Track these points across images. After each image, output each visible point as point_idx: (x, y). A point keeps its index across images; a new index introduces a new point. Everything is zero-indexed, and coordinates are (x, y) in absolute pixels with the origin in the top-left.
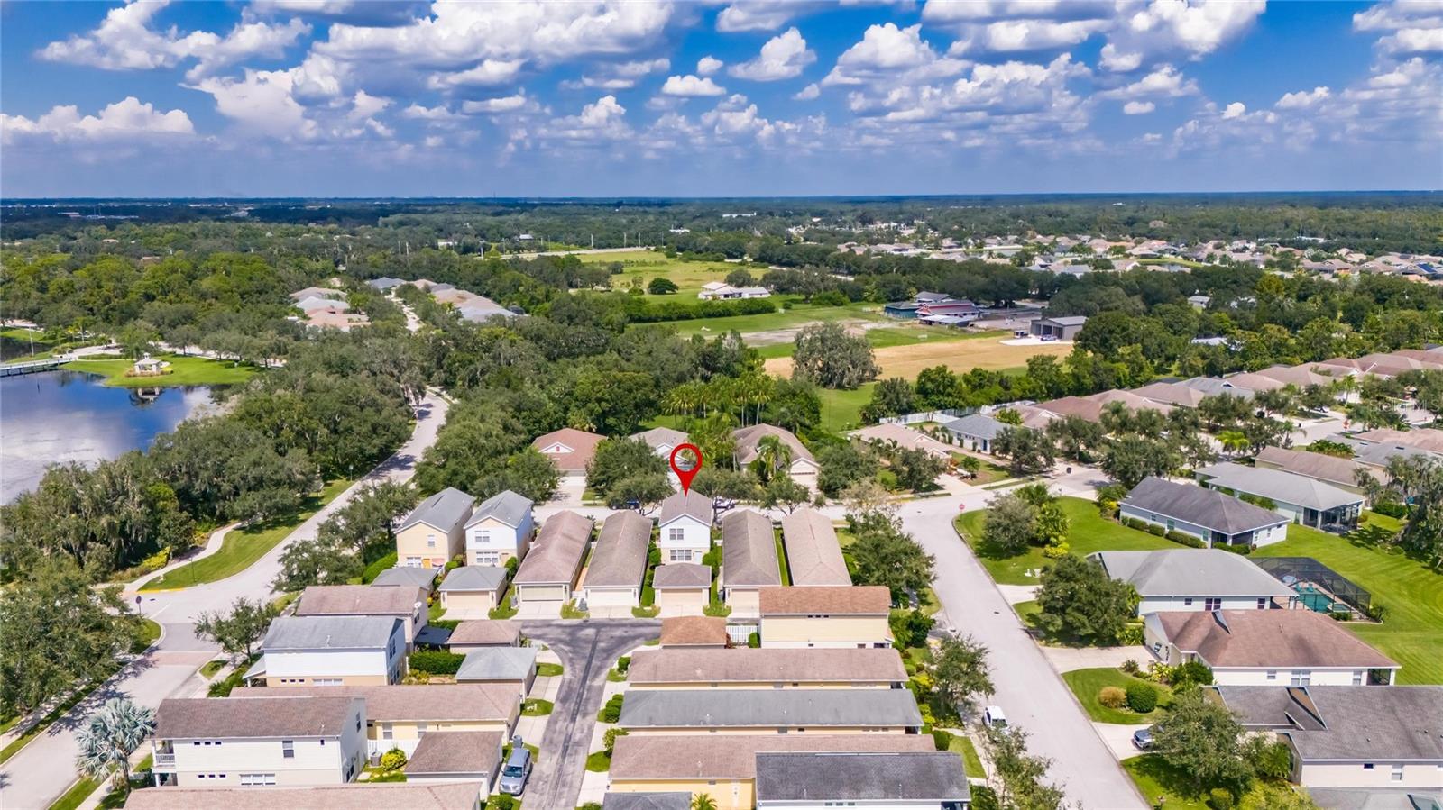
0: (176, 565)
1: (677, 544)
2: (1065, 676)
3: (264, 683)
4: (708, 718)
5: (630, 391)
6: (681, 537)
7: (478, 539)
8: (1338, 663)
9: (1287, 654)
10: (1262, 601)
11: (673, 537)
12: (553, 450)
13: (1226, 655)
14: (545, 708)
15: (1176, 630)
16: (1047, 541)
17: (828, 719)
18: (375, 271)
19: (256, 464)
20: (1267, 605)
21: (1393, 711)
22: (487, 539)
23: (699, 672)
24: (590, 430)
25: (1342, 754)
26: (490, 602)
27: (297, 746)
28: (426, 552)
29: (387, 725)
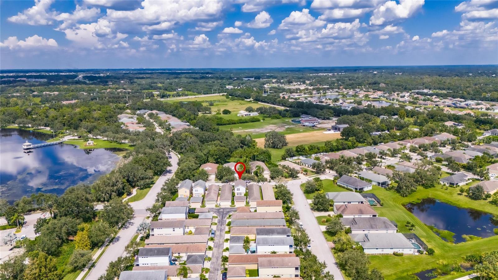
0: (128, 197)
1: (238, 192)
2: (316, 217)
3: (162, 219)
4: (247, 224)
5: (224, 153)
6: (239, 190)
7: (195, 191)
8: (367, 214)
9: (357, 212)
10: (359, 202)
11: (237, 190)
12: (207, 169)
13: (346, 212)
14: (216, 224)
15: (338, 208)
16: (319, 190)
17: (269, 224)
18: (140, 107)
19: (142, 174)
20: (360, 203)
21: (370, 221)
22: (197, 191)
23: (245, 217)
24: (214, 163)
25: (359, 229)
26: (200, 204)
27: (175, 229)
28: (185, 194)
29: (188, 227)
